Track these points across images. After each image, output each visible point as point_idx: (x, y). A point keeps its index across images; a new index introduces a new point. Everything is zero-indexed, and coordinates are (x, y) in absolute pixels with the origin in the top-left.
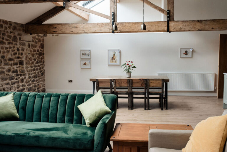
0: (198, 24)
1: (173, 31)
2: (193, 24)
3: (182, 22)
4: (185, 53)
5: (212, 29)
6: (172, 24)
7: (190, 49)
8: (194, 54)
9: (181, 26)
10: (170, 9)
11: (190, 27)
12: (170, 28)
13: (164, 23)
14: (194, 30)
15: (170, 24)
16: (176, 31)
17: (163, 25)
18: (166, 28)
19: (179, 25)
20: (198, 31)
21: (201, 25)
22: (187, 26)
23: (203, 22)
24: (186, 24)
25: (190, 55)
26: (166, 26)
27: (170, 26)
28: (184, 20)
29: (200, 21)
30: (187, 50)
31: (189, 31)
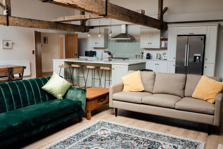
0: (29, 22)
1: (12, 25)
2: (26, 21)
3: (18, 18)
4: (6, 44)
5: (38, 27)
6: (10, 19)
7: (10, 41)
8: (14, 45)
9: (17, 22)
10: (8, 5)
11: (24, 24)
12: (9, 22)
13: (3, 17)
14: (27, 26)
15: (9, 19)
16: (14, 25)
17: (3, 19)
18: (6, 22)
19: (16, 21)
20: (29, 27)
21: (31, 23)
22: (22, 22)
23: (33, 21)
24: (21, 20)
25: (10, 46)
26: (5, 20)
27: (9, 20)
28: (20, 17)
29: (30, 20)
30: (8, 42)
31: (23, 26)
